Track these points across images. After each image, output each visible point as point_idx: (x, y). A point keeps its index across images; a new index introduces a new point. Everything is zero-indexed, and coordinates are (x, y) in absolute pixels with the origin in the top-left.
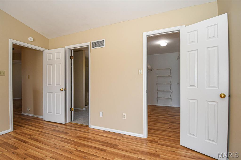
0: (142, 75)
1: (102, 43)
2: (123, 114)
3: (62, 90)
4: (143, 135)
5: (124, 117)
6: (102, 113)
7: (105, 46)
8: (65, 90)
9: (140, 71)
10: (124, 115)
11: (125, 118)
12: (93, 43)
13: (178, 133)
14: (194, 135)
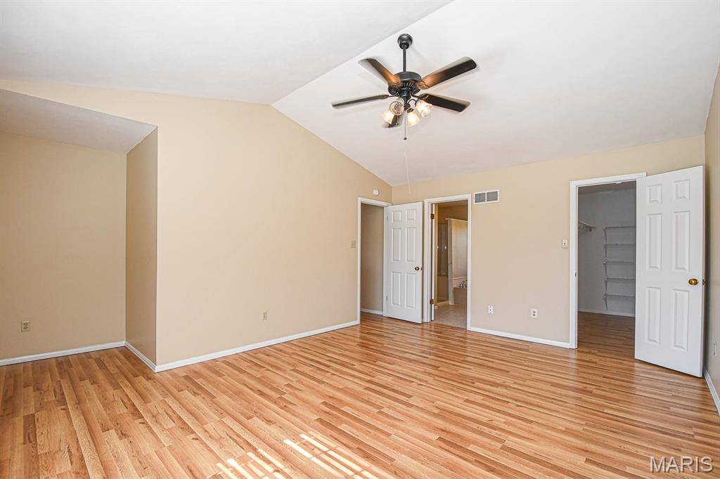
0: (568, 248)
1: (493, 196)
2: (533, 310)
3: (417, 269)
4: (569, 344)
5: (534, 315)
6: (492, 308)
7: (498, 201)
8: (422, 269)
9: (564, 242)
10: (534, 312)
11: (536, 317)
12: (476, 195)
13: (632, 339)
14: (655, 341)
